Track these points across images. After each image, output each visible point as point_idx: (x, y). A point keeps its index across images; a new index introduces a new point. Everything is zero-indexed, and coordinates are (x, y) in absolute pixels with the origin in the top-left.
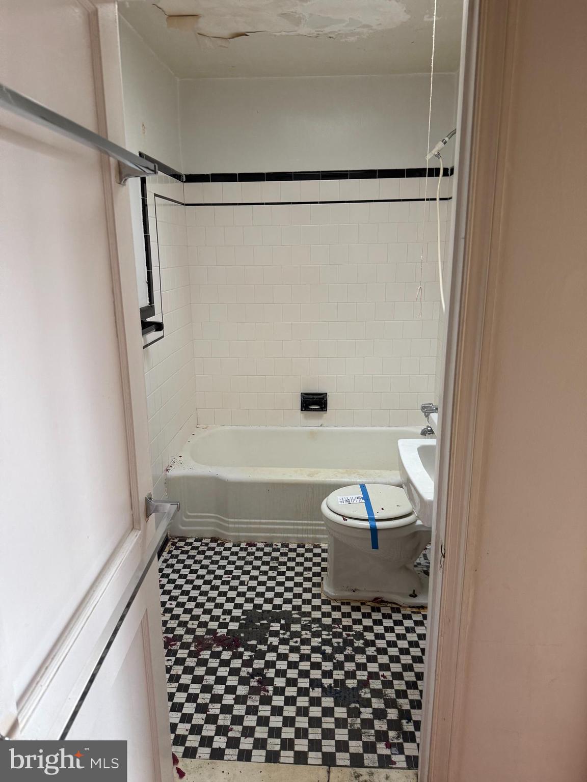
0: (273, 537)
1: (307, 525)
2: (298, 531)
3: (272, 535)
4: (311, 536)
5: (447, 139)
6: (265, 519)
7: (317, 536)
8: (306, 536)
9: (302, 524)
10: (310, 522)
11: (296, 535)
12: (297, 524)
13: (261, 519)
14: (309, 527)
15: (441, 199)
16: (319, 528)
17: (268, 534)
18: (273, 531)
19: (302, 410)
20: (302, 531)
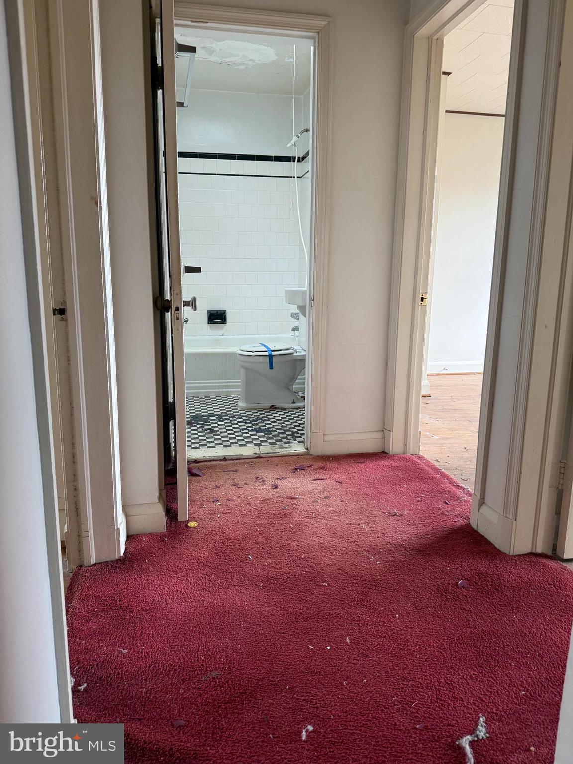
0: (199, 393)
1: (222, 382)
2: (215, 388)
3: (198, 391)
4: (225, 390)
5: (299, 135)
6: (194, 380)
7: (229, 390)
8: (222, 390)
9: (219, 383)
10: (224, 381)
11: (214, 391)
12: (215, 383)
13: (190, 380)
14: (223, 384)
15: (298, 177)
16: (230, 384)
17: (196, 391)
18: (198, 388)
19: (208, 323)
20: (219, 387)
